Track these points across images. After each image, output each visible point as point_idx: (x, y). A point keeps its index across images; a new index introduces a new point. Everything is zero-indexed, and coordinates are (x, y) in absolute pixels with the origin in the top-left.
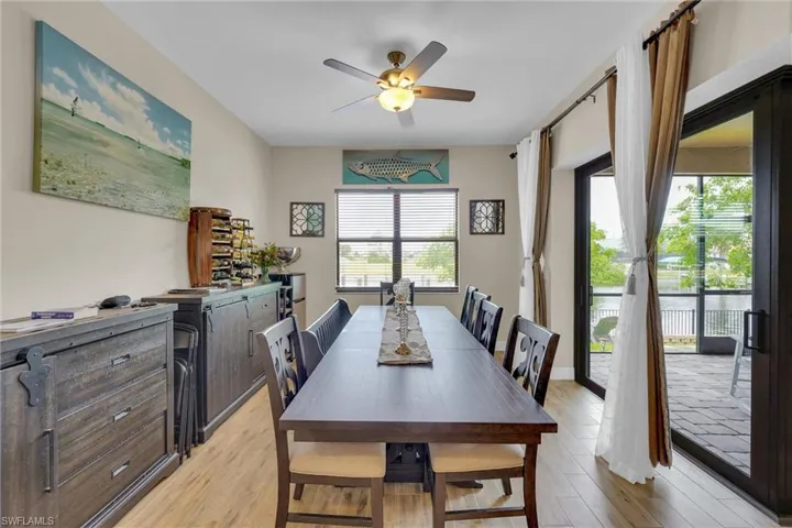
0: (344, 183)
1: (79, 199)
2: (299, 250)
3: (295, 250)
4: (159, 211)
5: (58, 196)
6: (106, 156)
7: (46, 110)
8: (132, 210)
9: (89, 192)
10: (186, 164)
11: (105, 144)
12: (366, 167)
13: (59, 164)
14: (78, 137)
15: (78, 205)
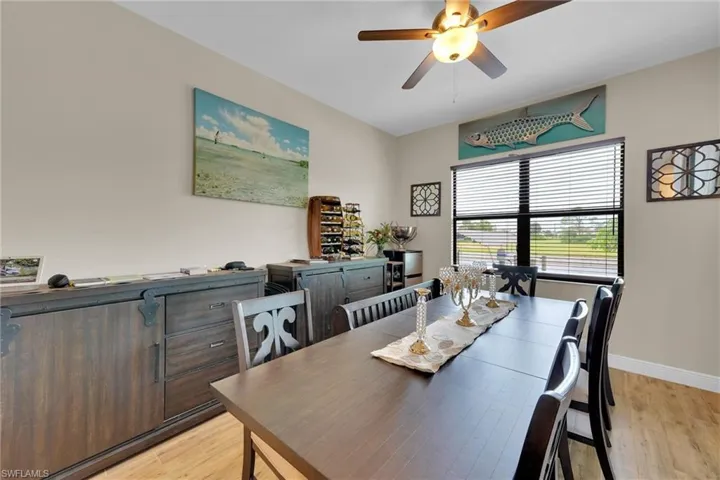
0: (460, 158)
1: (220, 197)
2: (415, 229)
3: (411, 229)
4: (282, 202)
5: (206, 196)
6: (239, 166)
7: (199, 143)
8: (259, 202)
9: (227, 192)
10: (304, 164)
11: (239, 159)
12: (482, 137)
13: (207, 176)
14: (219, 156)
15: (218, 201)
